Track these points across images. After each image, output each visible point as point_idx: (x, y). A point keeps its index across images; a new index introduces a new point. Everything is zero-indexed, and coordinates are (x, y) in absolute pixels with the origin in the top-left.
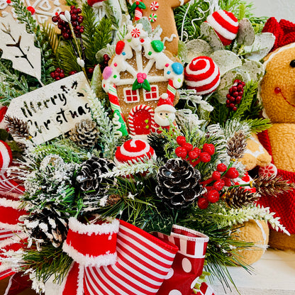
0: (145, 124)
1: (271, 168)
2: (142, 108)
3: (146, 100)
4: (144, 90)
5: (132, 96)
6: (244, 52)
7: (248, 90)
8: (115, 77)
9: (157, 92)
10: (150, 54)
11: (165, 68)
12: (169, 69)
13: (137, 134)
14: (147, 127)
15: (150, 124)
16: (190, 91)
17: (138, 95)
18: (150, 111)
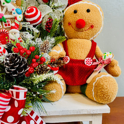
0: (6, 39)
1: (67, 58)
2: (3, 31)
3: (5, 27)
4: (3, 22)
6: (54, 6)
7: (55, 23)
9: (10, 23)
10: (4, 4)
11: (13, 11)
13: (3, 44)
14: (7, 40)
15: (8, 39)
16: (27, 23)
18: (7, 32)
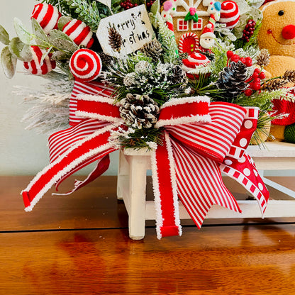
0: (191, 48)
2: (191, 35)
3: (193, 29)
4: (192, 21)
5: (183, 25)
8: (174, 9)
9: (202, 23)
11: (210, 5)
12: (212, 6)
14: (192, 50)
15: (194, 48)
16: (222, 25)
17: (187, 25)
18: (196, 37)
